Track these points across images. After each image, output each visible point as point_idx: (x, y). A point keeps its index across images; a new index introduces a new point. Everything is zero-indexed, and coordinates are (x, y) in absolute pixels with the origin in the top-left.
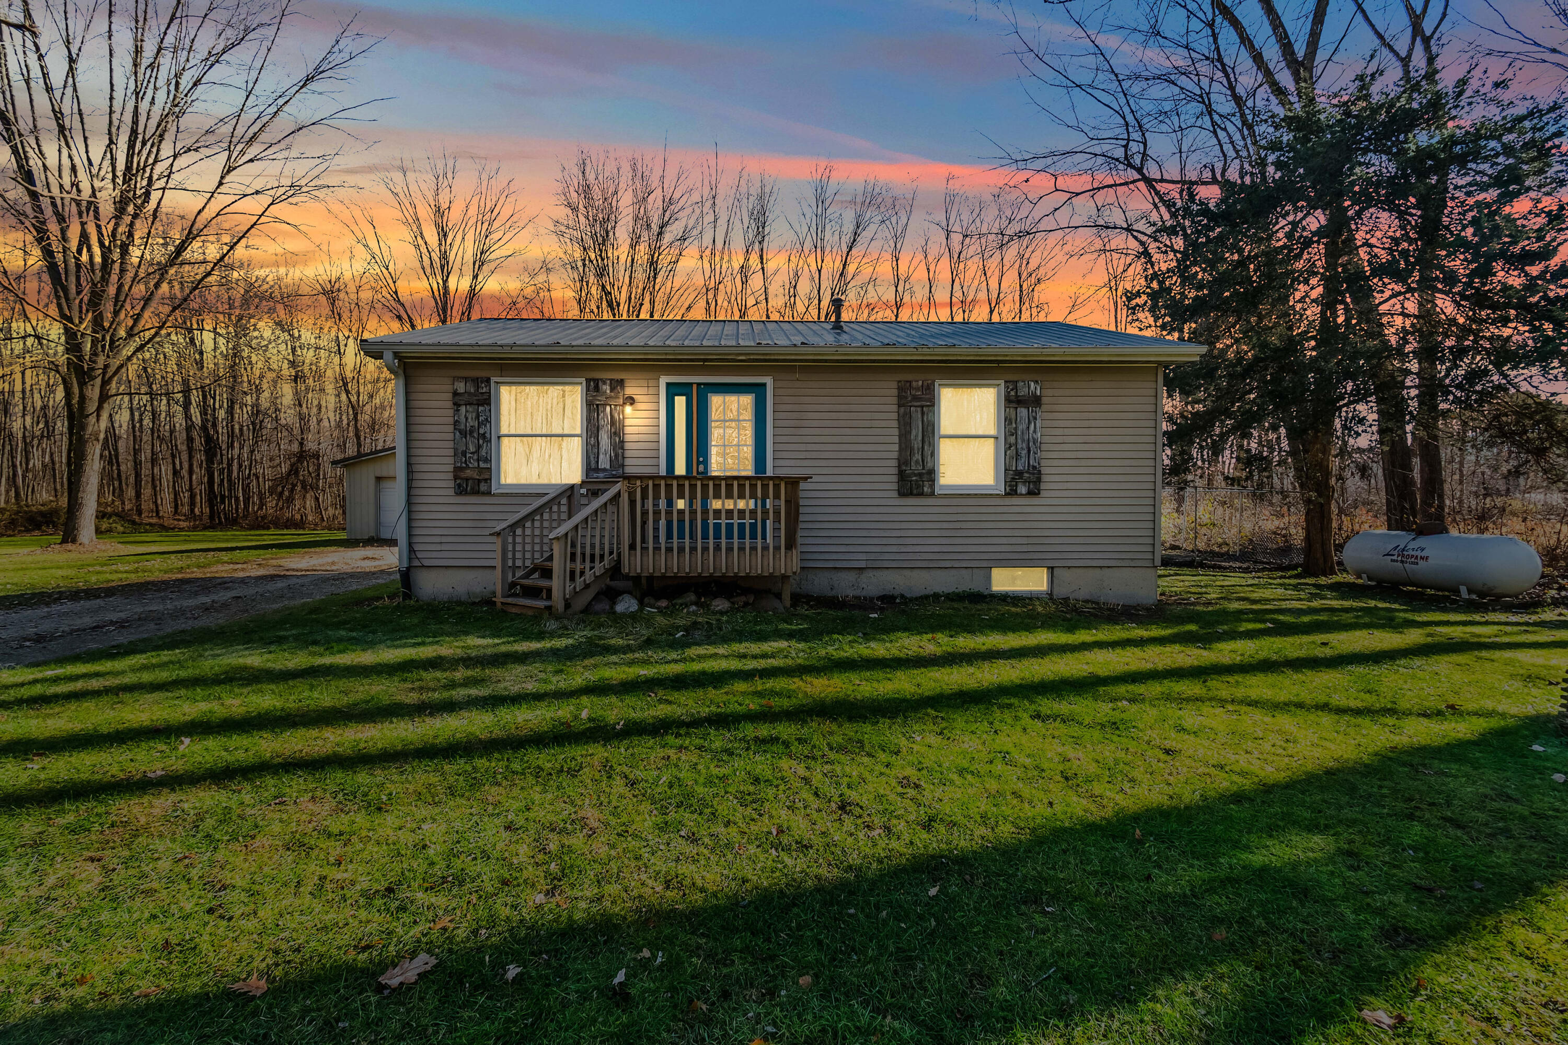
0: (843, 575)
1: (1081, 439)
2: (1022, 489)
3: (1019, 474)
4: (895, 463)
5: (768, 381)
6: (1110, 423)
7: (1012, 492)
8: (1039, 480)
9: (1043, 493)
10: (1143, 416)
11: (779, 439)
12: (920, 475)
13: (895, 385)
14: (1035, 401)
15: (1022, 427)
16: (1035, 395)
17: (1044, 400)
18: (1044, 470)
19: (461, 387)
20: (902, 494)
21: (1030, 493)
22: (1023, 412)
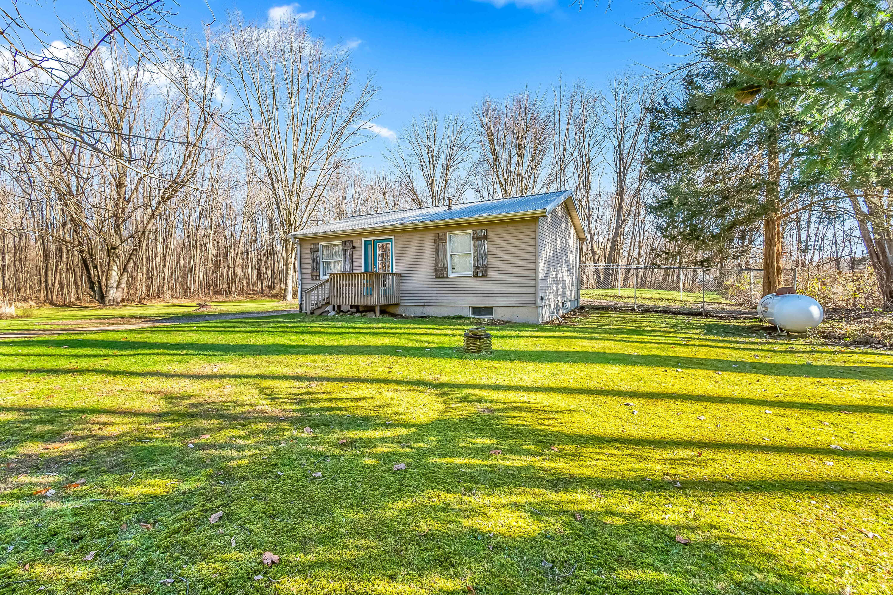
0: (418, 308)
1: (504, 252)
2: (480, 274)
3: (478, 268)
4: (434, 265)
5: (393, 237)
6: (516, 245)
7: (476, 275)
8: (486, 271)
9: (489, 276)
10: (530, 240)
11: (397, 258)
12: (442, 270)
13: (434, 235)
14: (485, 238)
15: (479, 248)
16: (484, 235)
17: (489, 237)
18: (489, 266)
19: (312, 246)
20: (436, 277)
21: (483, 276)
22: (480, 242)
